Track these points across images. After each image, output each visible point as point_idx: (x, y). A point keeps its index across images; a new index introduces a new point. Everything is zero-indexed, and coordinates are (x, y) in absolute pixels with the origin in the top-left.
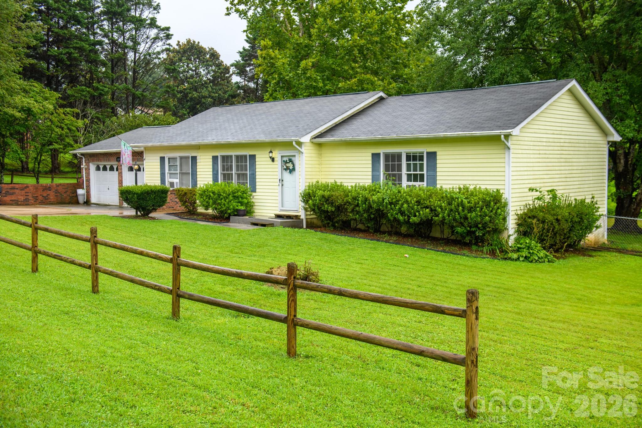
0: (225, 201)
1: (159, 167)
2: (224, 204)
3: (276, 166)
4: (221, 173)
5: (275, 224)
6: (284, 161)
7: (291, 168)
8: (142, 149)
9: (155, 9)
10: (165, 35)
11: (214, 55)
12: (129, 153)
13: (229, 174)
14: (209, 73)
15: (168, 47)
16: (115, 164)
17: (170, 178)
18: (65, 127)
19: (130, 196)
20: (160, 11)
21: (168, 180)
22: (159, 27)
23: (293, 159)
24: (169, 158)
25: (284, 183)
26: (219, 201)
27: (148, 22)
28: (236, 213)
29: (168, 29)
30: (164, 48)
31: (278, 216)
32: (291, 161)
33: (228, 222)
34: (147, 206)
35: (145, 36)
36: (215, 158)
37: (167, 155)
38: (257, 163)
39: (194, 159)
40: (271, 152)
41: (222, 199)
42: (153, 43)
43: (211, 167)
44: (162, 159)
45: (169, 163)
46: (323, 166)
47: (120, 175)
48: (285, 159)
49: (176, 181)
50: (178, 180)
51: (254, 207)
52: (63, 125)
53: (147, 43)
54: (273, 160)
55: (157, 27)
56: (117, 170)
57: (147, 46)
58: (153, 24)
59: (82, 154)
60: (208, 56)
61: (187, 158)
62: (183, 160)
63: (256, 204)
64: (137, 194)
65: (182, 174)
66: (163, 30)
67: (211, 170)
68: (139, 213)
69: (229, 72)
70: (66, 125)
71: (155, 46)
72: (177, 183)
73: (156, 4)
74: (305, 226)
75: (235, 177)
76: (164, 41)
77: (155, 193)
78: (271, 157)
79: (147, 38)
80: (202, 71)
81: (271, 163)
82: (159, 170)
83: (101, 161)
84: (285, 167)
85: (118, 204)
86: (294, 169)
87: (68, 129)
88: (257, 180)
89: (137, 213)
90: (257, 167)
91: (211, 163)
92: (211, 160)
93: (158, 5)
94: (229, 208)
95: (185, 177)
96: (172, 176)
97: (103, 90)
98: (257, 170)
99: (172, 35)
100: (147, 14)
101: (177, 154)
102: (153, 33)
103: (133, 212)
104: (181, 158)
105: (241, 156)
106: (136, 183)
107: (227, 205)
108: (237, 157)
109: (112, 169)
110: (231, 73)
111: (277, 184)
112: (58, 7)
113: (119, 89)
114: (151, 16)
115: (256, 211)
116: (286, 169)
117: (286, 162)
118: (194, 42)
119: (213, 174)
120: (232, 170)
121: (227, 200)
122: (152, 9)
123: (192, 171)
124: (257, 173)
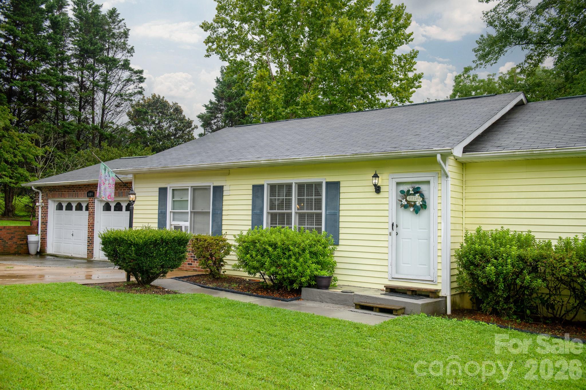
0: (297, 260)
1: (157, 203)
2: (296, 267)
3: (386, 201)
4: (268, 213)
5: (408, 309)
6: (402, 192)
7: (419, 203)
8: (130, 177)
9: (128, 52)
10: (138, 78)
11: (178, 110)
12: (111, 181)
13: (283, 214)
14: (170, 126)
15: (140, 90)
16: (84, 200)
17: (174, 220)
18: (19, 154)
19: (121, 249)
20: (134, 54)
21: (171, 223)
22: (132, 70)
23: (424, 188)
24: (173, 190)
25: (402, 230)
26: (285, 261)
27: (122, 63)
28: (314, 283)
29: (141, 72)
30: (136, 91)
31: (392, 290)
32: (417, 191)
33: (298, 299)
34: (151, 268)
35: (117, 77)
36: (257, 190)
37: (170, 185)
38: (342, 196)
39: (219, 191)
40: (376, 176)
41: (290, 256)
42: (125, 85)
43: (250, 202)
44: (163, 192)
45: (173, 197)
46: (468, 202)
47: (92, 216)
48: (405, 188)
49: (185, 224)
50: (188, 224)
51: (337, 271)
52: (16, 152)
53: (118, 85)
54: (378, 189)
55: (131, 70)
56: (87, 209)
57: (119, 88)
58: (126, 66)
59: (39, 188)
60: (172, 111)
61: (206, 189)
62: (197, 192)
63: (338, 265)
64: (136, 245)
65: (194, 213)
66: (136, 72)
67: (250, 207)
68: (133, 279)
69: (191, 126)
70: (20, 152)
71: (126, 88)
72: (186, 227)
73: (129, 48)
74: (449, 312)
75: (294, 219)
76: (136, 84)
77: (167, 243)
78: (375, 185)
79: (119, 80)
80: (165, 125)
81: (375, 195)
82: (157, 207)
83: (65, 197)
84: (404, 202)
85: (86, 257)
86: (424, 206)
87: (23, 156)
88: (341, 225)
89: (128, 278)
90: (342, 201)
91: (251, 197)
92: (251, 192)
93: (132, 49)
94: (302, 275)
95: (199, 218)
96: (177, 216)
97: (68, 128)
98: (342, 207)
99: (145, 79)
100: (120, 56)
101: (189, 184)
102: (126, 74)
103: (120, 276)
104: (195, 189)
105: (310, 185)
106: (131, 226)
107: (300, 269)
108: (301, 186)
109: (79, 207)
110: (193, 127)
111: (387, 232)
112: (26, 37)
113: (86, 128)
114: (124, 58)
115: (339, 277)
116: (405, 207)
117: (405, 194)
118: (159, 96)
119: (253, 215)
120: (289, 207)
121: (301, 260)
122: (125, 52)
123: (213, 210)
124: (341, 213)
